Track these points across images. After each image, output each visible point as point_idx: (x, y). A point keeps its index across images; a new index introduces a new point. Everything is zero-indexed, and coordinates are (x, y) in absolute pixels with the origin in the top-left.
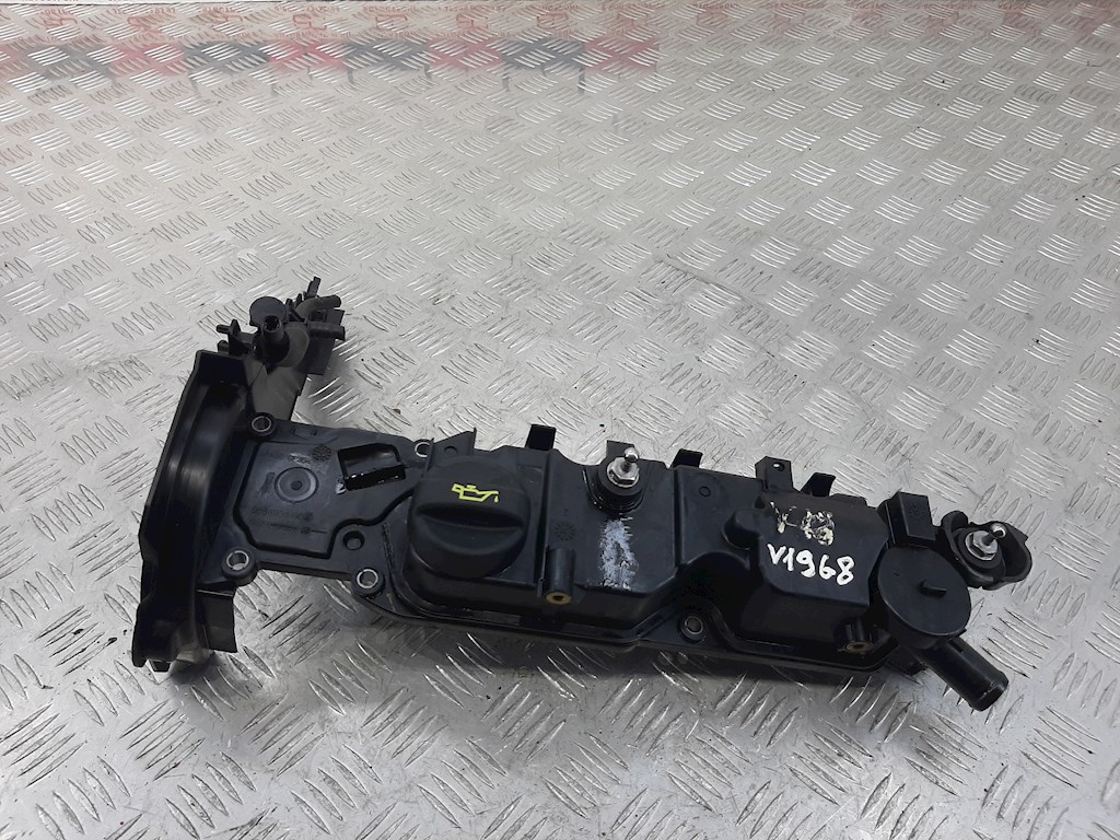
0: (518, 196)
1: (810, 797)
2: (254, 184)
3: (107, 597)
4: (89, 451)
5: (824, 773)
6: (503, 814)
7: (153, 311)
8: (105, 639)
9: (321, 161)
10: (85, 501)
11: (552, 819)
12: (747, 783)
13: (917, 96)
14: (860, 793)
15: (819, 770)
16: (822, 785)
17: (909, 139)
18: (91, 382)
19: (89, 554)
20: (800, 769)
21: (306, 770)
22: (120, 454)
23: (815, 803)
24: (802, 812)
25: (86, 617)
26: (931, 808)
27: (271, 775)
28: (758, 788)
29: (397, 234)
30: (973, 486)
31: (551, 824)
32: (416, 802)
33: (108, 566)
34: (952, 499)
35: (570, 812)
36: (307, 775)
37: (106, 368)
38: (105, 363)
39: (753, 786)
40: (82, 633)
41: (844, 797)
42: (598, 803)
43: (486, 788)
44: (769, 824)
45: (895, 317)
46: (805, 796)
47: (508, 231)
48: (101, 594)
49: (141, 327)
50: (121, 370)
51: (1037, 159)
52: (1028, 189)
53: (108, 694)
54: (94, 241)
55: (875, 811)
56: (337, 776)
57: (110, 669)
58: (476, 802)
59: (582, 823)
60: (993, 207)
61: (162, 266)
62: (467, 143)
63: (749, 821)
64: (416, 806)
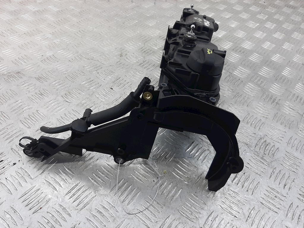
0: (143, 27)
1: (269, 211)
2: (58, 21)
3: (12, 149)
4: (4, 100)
5: (272, 203)
6: (164, 222)
7: (26, 57)
8: (12, 164)
9: (79, 15)
10: (3, 117)
11: (182, 223)
12: (247, 208)
14: (284, 209)
15: (270, 202)
16: (272, 207)
17: (258, 16)
18: (5, 79)
19: (5, 134)
20: (264, 202)
21: (90, 208)
22: (15, 102)
23: (271, 213)
24: (267, 216)
25: (5, 156)
27: (77, 211)
28: (251, 209)
29: (106, 36)
31: (182, 225)
32: (132, 219)
33: (12, 138)
35: (188, 220)
36: (91, 210)
37: (10, 74)
38: (9, 73)
39: (250, 209)
40: (3, 162)
41: (280, 211)
42: (197, 217)
43: (157, 213)
44: (257, 221)
46: (267, 211)
47: (142, 36)
48: (10, 148)
49: (21, 62)
50: (15, 75)
51: (295, 23)
52: (295, 31)
53: (13, 183)
54: (5, 36)
56: (102, 210)
57: (14, 174)
58: (154, 218)
59: (193, 224)
60: (286, 35)
61: (28, 44)
62: (126, 12)
63: (250, 220)
64: (132, 220)
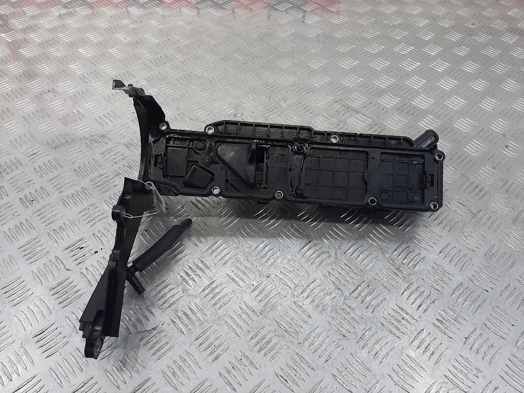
0: (273, 70)
1: (389, 335)
2: (156, 60)
3: (94, 234)
4: (85, 173)
5: (396, 326)
6: (258, 332)
7: (112, 114)
8: (93, 252)
9: (186, 50)
10: (84, 194)
11: (278, 336)
12: (362, 327)
13: (460, 31)
14: (411, 335)
15: (393, 324)
16: (394, 330)
17: (455, 51)
18: (86, 144)
19: (87, 216)
20: (385, 323)
21: (176, 309)
22: (99, 175)
23: (391, 337)
24: (385, 341)
25: (85, 242)
26: (441, 344)
27: (161, 311)
28: (366, 329)
29: (219, 85)
30: (472, 209)
31: (278, 338)
32: (221, 325)
33: (94, 222)
34: (462, 214)
35: (286, 334)
36: (177, 311)
37: (93, 138)
38: (92, 136)
39: (365, 329)
40: (83, 249)
41: (404, 336)
42: (298, 331)
43: (250, 321)
44: (370, 344)
45: (442, 132)
46: (387, 334)
47: (268, 85)
48: (91, 233)
49: (108, 121)
50: (99, 139)
51: (514, 62)
52: (509, 76)
53: (94, 274)
54: (87, 83)
55: (416, 343)
56: (189, 312)
57: (95, 264)
58: (247, 326)
59: (291, 338)
60: (492, 84)
61: (116, 95)
62: (251, 45)
63: (361, 343)
64: (221, 326)
